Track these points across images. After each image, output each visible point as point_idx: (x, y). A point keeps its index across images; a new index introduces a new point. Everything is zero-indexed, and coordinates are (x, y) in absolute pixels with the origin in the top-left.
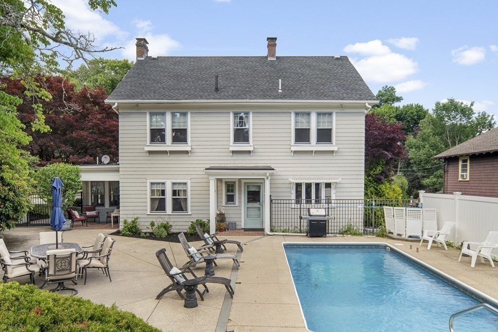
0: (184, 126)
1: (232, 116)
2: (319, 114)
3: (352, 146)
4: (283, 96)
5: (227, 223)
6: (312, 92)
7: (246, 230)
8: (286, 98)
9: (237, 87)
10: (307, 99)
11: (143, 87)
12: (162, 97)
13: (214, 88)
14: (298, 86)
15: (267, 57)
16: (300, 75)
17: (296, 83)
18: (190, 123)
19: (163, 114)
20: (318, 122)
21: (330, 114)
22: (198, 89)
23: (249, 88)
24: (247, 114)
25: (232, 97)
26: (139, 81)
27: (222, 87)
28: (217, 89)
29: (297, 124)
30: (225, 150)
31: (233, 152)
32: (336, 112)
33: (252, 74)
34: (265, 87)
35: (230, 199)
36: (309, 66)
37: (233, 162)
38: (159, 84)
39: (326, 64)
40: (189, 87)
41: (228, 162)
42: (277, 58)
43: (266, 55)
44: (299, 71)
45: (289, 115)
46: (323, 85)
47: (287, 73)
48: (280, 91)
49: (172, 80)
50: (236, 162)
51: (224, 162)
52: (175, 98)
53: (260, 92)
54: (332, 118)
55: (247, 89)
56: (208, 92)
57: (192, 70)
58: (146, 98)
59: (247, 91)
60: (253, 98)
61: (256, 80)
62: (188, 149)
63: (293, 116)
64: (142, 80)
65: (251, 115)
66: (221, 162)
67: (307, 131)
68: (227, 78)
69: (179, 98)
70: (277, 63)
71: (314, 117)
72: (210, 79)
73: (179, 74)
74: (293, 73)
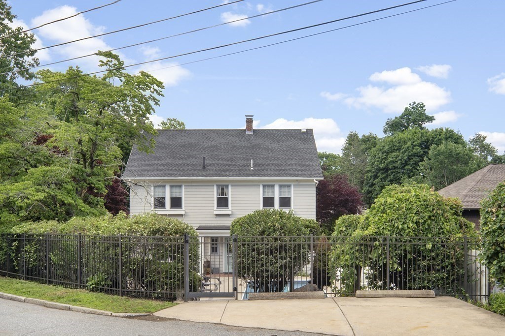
0: (179, 195)
1: (215, 188)
2: (281, 186)
3: (306, 210)
4: (254, 174)
5: (212, 268)
6: (276, 169)
7: (226, 273)
8: (255, 176)
9: (220, 165)
10: (271, 176)
11: (148, 165)
12: (164, 174)
13: (202, 166)
14: (266, 164)
15: (245, 131)
16: (270, 152)
17: (265, 160)
18: (184, 194)
19: (164, 186)
20: (280, 192)
21: (289, 186)
22: (190, 167)
23: (229, 166)
24: (227, 186)
25: (216, 174)
26: (144, 158)
27: (208, 165)
28: (204, 167)
29: (265, 193)
30: (210, 213)
31: (217, 215)
32: (294, 185)
33: (231, 151)
34: (241, 165)
35: (214, 250)
36: (279, 141)
37: (216, 222)
38: (160, 161)
39: (293, 139)
40: (182, 165)
41: (213, 222)
42: (255, 131)
43: (245, 128)
44: (270, 147)
45: (258, 187)
46: (285, 162)
47: (259, 148)
48: (252, 169)
49: (169, 157)
50: (219, 222)
51: (209, 222)
52: (173, 176)
53: (237, 170)
54: (290, 189)
55: (227, 167)
56: (197, 170)
57: (184, 146)
58: (152, 175)
59: (227, 169)
60: (230, 175)
61: (235, 157)
62: (183, 213)
63: (261, 188)
64: (146, 157)
65: (230, 187)
66: (207, 222)
67: (272, 199)
68: (212, 155)
69: (176, 176)
70: (253, 138)
71: (277, 189)
72: (199, 156)
73: (174, 150)
74: (265, 149)
